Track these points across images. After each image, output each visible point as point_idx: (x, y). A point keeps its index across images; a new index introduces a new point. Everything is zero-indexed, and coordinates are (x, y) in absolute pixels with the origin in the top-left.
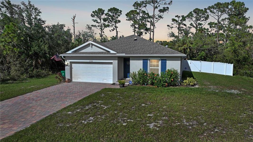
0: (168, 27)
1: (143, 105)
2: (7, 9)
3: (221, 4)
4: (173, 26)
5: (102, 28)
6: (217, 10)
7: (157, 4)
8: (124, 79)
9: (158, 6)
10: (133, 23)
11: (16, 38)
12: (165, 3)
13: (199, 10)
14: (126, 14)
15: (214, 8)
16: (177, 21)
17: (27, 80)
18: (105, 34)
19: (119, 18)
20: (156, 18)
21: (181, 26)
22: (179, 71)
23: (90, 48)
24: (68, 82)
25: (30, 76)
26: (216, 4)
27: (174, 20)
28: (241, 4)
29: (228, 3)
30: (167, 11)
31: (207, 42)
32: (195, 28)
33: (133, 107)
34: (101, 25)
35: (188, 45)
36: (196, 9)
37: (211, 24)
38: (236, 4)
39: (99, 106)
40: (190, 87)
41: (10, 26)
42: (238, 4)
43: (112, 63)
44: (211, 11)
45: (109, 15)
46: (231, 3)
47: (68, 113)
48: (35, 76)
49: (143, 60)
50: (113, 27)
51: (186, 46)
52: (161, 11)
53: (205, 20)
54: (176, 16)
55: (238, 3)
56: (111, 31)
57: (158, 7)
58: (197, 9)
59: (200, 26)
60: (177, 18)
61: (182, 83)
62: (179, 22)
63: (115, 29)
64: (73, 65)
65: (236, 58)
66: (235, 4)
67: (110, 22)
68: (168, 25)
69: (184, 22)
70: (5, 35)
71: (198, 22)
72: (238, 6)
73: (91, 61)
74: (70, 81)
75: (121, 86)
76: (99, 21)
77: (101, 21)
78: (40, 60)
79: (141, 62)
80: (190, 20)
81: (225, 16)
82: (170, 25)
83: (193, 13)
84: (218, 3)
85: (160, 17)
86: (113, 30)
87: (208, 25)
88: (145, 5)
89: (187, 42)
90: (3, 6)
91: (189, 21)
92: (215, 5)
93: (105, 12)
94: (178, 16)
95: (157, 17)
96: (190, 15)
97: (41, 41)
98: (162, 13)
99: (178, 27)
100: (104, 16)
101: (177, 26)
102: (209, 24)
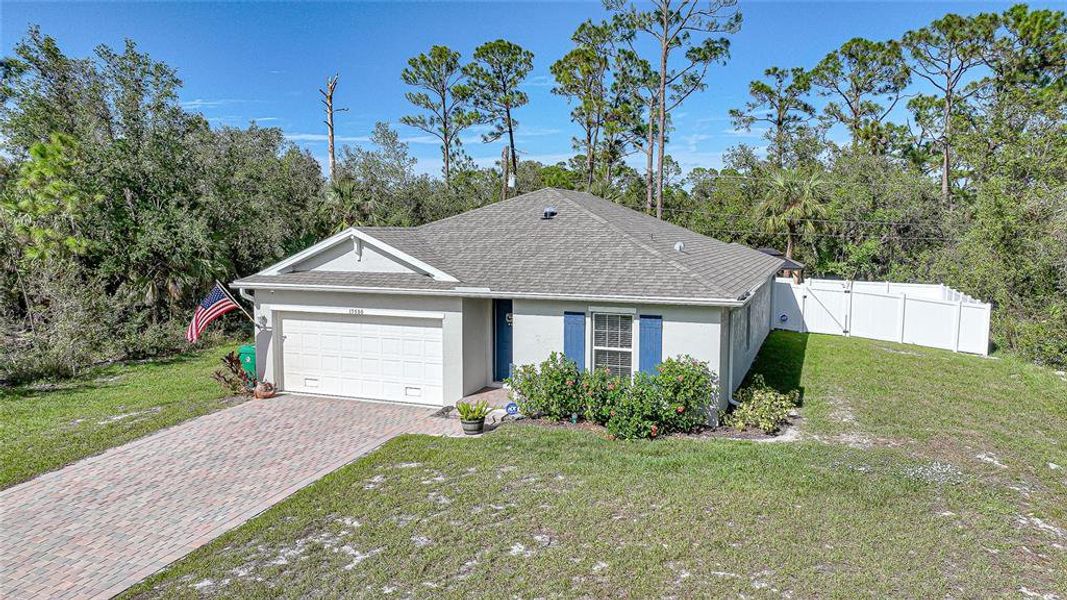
0: (734, 119)
1: (517, 549)
2: (44, 75)
3: (962, 23)
4: (754, 113)
5: (451, 127)
6: (941, 49)
7: (677, 26)
8: (495, 385)
9: (680, 35)
10: (580, 103)
11: (75, 198)
12: (713, 24)
13: (867, 46)
14: (551, 68)
15: (928, 38)
16: (771, 93)
17: (114, 374)
18: (463, 151)
19: (523, 86)
20: (676, 88)
21: (791, 112)
22: (714, 367)
23: (352, 255)
24: (265, 397)
25: (129, 354)
26: (940, 22)
27: (759, 89)
28: (1053, 21)
29: (994, 19)
30: (722, 58)
31: (889, 196)
32: (847, 126)
33: (470, 559)
34: (445, 113)
35: (805, 206)
36: (854, 40)
37: (919, 105)
38: (1029, 23)
39: (336, 550)
40: (760, 437)
41: (49, 147)
42: (1036, 22)
43: (441, 320)
44: (917, 54)
45: (480, 73)
46: (1008, 17)
47: (198, 586)
48: (151, 352)
49: (566, 313)
50: (496, 123)
51: (797, 210)
52: (695, 55)
53: (896, 90)
54: (768, 72)
55: (1036, 16)
56: (490, 138)
57: (681, 41)
58: (860, 40)
59: (869, 117)
60: (774, 78)
61: (725, 418)
62: (784, 95)
63: (508, 129)
64: (288, 325)
65: (1013, 270)
66: (1023, 19)
67: (482, 103)
68: (734, 109)
69: (803, 97)
70: (31, 185)
71: (865, 97)
72: (1038, 31)
73: (355, 310)
74: (271, 393)
75: (470, 427)
76: (435, 98)
77: (444, 99)
78: (174, 282)
79: (558, 323)
80: (827, 90)
81: (980, 72)
82: (743, 109)
83: (841, 57)
84: (949, 18)
85: (694, 81)
86: (498, 136)
87: (908, 107)
88: (627, 32)
89: (803, 193)
90: (26, 61)
91: (823, 94)
92: (937, 25)
93: (463, 62)
94: (776, 69)
95: (679, 81)
96: (828, 68)
97: (179, 205)
98: (700, 66)
99: (776, 117)
100: (456, 80)
101: (771, 116)
102: (913, 104)
